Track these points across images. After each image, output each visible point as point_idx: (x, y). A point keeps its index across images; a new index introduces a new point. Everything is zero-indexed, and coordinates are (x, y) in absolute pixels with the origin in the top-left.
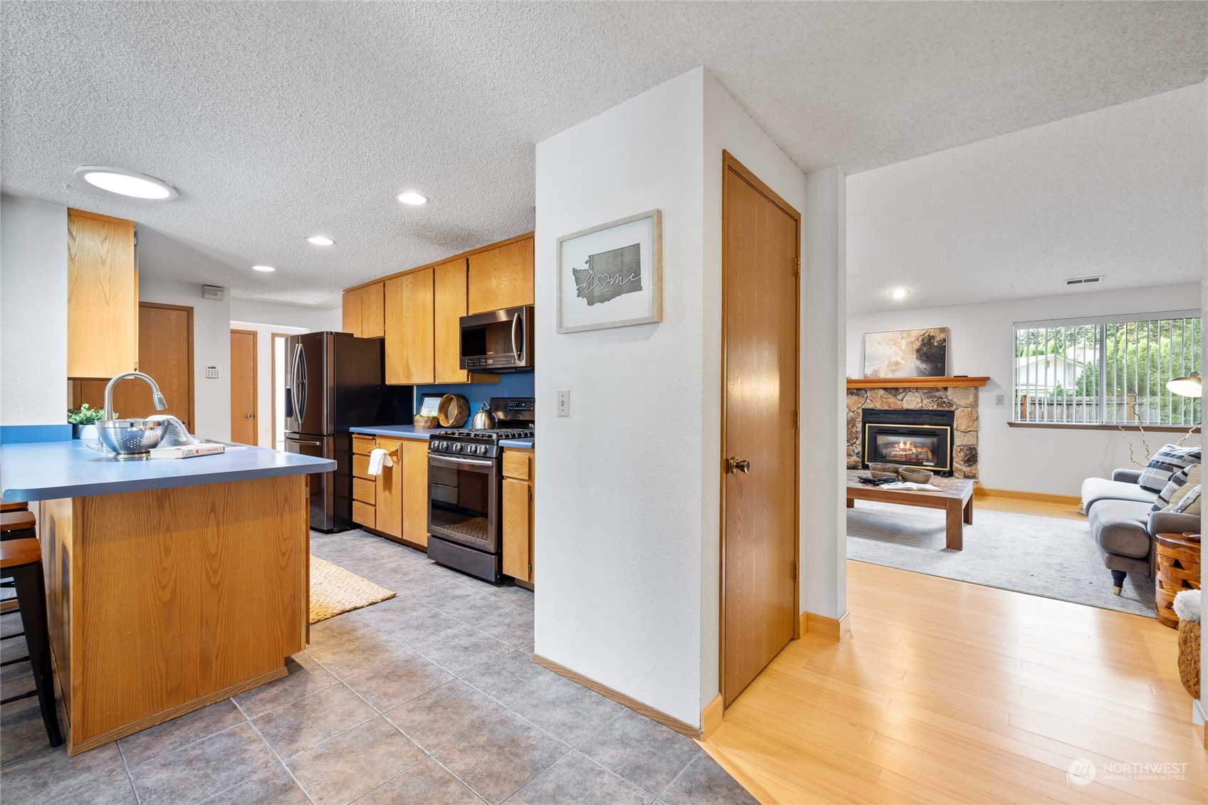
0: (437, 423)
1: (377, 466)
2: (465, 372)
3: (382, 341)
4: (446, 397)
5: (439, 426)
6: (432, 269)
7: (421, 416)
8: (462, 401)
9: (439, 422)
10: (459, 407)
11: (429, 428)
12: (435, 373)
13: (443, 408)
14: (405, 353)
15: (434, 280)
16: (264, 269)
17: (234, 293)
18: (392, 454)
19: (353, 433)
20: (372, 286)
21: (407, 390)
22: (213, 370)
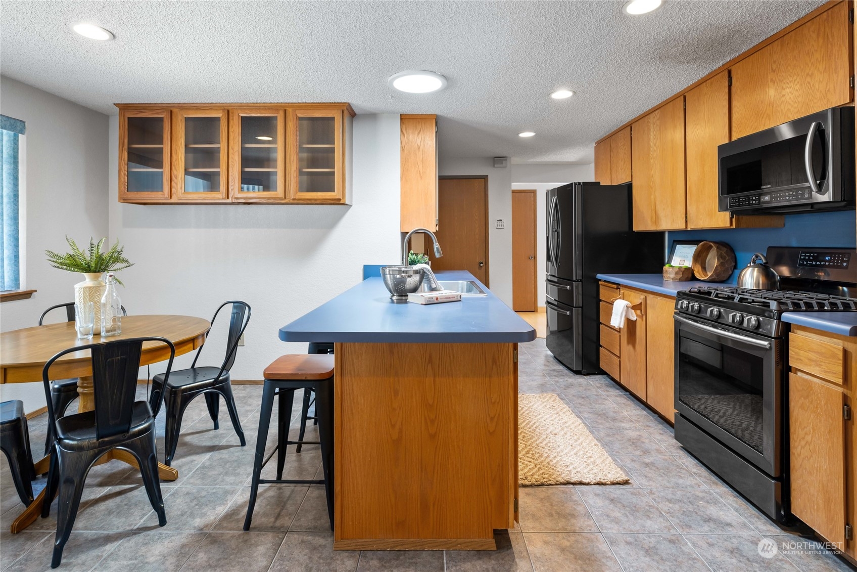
0: (690, 275)
1: (619, 319)
2: (727, 215)
3: (629, 187)
4: (703, 245)
5: (693, 278)
6: (682, 97)
7: (672, 266)
8: (725, 249)
9: (693, 275)
10: (720, 257)
11: (680, 280)
12: (686, 218)
13: (699, 258)
14: (652, 197)
15: (685, 110)
16: (528, 135)
17: (515, 160)
18: (634, 308)
19: (600, 280)
20: (619, 133)
21: (658, 236)
22: (501, 222)
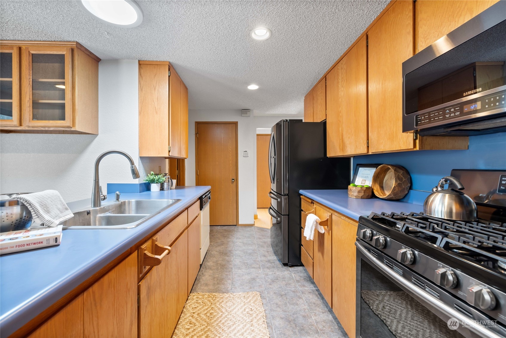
0: (371, 194)
1: (309, 232)
2: (410, 136)
3: (324, 124)
4: (381, 168)
5: (373, 196)
7: (356, 186)
8: (402, 172)
9: (373, 193)
10: (398, 178)
11: (362, 198)
12: (368, 143)
13: (378, 178)
14: (340, 129)
15: (367, 47)
16: (253, 87)
18: (321, 224)
19: (302, 195)
20: (318, 85)
21: (345, 161)
22: (246, 152)
